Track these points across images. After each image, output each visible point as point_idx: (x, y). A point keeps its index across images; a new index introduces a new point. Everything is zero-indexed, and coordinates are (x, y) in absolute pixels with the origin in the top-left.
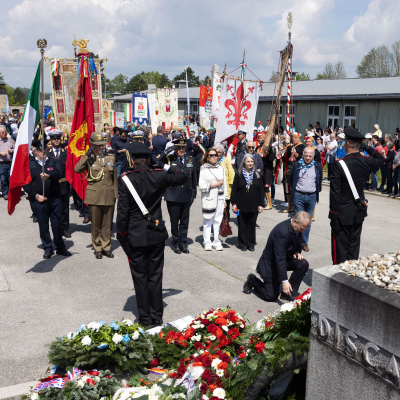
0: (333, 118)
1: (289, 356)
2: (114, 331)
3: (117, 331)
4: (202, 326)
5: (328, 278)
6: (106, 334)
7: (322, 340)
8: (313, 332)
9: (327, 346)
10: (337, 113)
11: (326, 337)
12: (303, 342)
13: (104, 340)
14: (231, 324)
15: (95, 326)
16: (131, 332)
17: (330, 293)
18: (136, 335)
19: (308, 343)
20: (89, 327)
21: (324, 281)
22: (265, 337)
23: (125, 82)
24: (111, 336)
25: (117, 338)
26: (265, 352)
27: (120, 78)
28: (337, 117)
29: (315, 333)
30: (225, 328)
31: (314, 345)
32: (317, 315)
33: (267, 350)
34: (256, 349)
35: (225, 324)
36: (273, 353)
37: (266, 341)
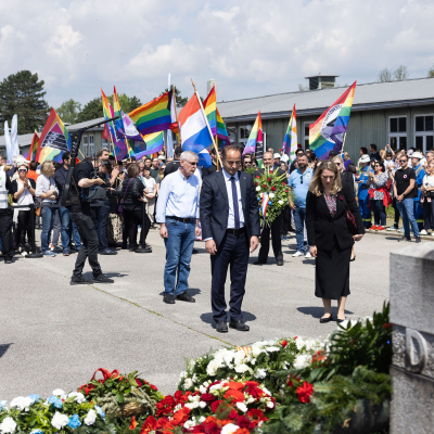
0: (398, 135)
1: (358, 406)
2: (53, 409)
3: (61, 410)
4: (203, 404)
5: (417, 259)
6: (40, 414)
7: (415, 373)
8: (398, 362)
9: (424, 381)
10: (403, 129)
11: (421, 366)
12: (378, 383)
13: (38, 425)
14: (251, 400)
15: (23, 403)
16: (83, 412)
17: (424, 285)
18: (90, 418)
19: (390, 383)
20: (13, 404)
21: (411, 266)
22: (313, 375)
23: (77, 111)
24: (50, 418)
25: (60, 420)
26: (314, 400)
27: (71, 106)
28: (403, 135)
29: (402, 364)
30: (242, 407)
31: (400, 386)
32: (402, 329)
33: (317, 395)
34: (298, 396)
35: (241, 400)
36: (330, 400)
37: (315, 381)
